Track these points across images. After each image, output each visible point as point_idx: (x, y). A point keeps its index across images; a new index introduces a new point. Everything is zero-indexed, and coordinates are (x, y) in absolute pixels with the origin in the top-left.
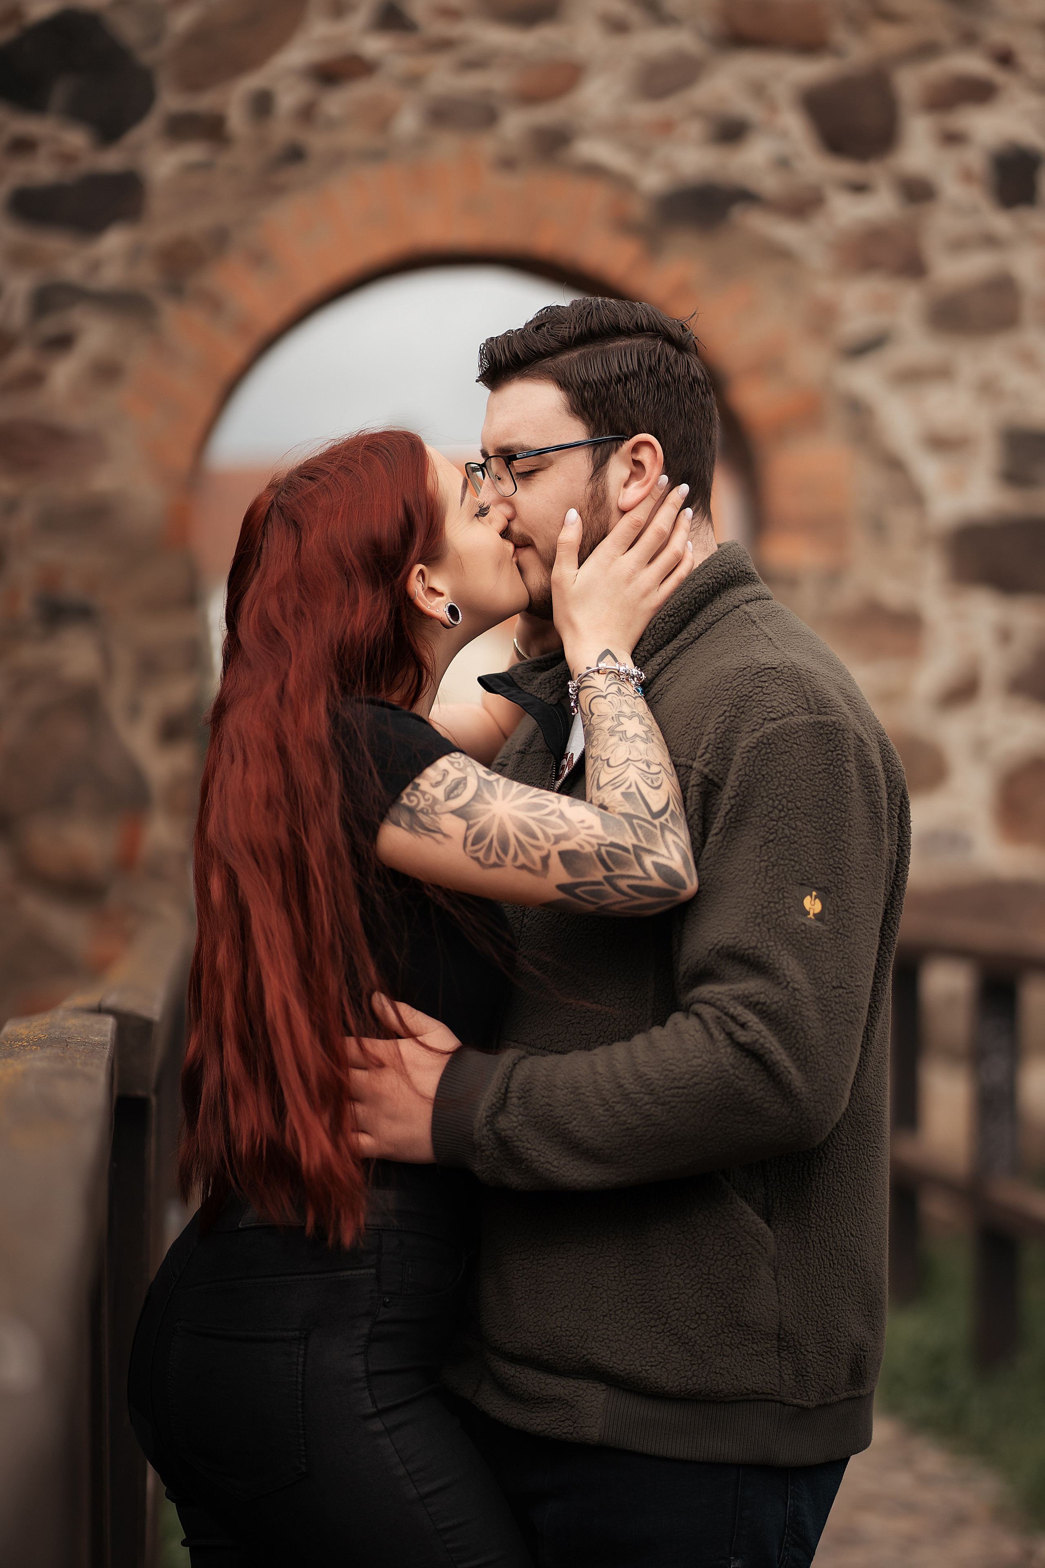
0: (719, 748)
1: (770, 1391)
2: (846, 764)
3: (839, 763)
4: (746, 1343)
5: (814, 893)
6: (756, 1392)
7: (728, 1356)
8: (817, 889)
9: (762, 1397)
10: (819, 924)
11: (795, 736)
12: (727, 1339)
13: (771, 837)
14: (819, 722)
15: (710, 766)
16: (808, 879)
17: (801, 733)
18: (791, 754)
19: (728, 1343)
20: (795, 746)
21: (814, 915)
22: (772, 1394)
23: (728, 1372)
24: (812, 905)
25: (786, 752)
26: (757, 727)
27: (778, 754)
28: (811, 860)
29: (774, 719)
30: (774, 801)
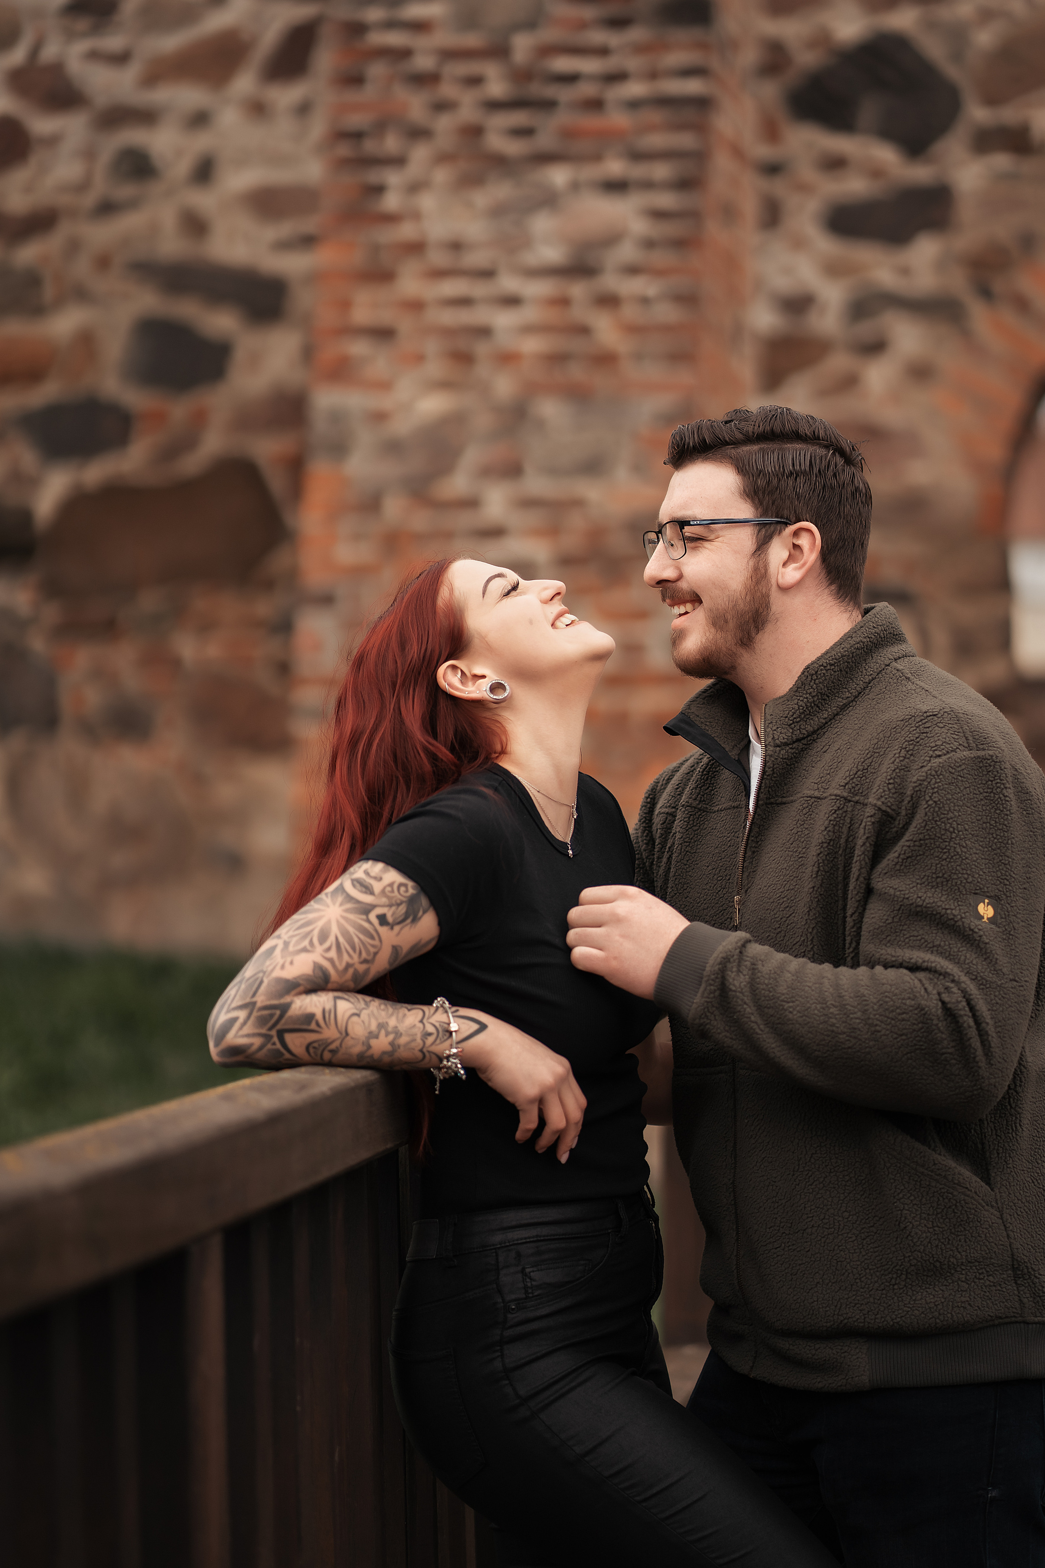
0: (890, 784)
1: (1012, 1314)
2: (1004, 791)
3: (998, 790)
4: (982, 1277)
5: (986, 901)
6: (1000, 1318)
7: (966, 1291)
8: (988, 897)
9: (1007, 1320)
10: (993, 926)
11: (959, 769)
12: (961, 1276)
13: (945, 857)
14: (979, 757)
15: (883, 799)
16: (980, 889)
17: (963, 767)
18: (957, 785)
19: (963, 1279)
20: (959, 778)
21: (988, 919)
22: (1015, 1316)
23: (969, 1304)
24: (986, 910)
25: (953, 783)
26: (925, 764)
27: (946, 784)
28: (981, 873)
29: (939, 756)
30: (945, 824)
